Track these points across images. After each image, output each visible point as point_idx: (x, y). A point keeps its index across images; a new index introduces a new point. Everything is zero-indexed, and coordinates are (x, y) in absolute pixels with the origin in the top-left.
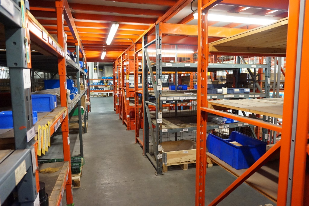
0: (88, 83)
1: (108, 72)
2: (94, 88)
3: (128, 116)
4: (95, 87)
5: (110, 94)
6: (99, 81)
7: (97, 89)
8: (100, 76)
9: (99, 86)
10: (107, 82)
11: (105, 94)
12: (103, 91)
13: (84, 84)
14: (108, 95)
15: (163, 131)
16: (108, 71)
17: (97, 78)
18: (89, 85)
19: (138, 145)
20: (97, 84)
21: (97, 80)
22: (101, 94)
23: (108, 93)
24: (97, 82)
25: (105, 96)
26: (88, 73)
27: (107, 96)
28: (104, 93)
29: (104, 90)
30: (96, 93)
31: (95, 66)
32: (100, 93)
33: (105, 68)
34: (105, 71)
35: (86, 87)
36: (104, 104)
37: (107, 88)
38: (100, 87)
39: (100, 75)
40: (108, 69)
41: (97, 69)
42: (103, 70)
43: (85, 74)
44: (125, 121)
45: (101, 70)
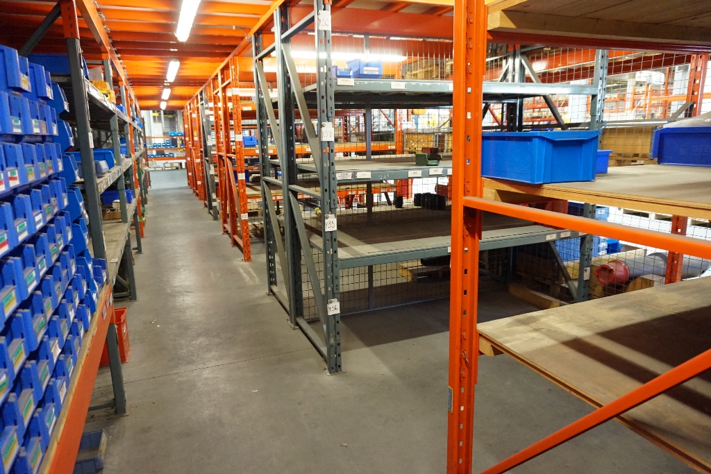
0: (145, 141)
2: (154, 153)
4: (157, 152)
7: (161, 154)
8: (168, 130)
11: (177, 165)
12: (173, 158)
13: (140, 143)
14: (183, 166)
17: (161, 134)
21: (162, 139)
22: (169, 165)
23: (183, 162)
24: (161, 142)
25: (177, 168)
26: (143, 128)
27: (181, 168)
28: (176, 163)
29: (175, 156)
30: (160, 163)
32: (167, 163)
35: (142, 148)
36: (173, 179)
37: (181, 154)
38: (167, 152)
39: (168, 126)
41: (160, 115)
42: (174, 115)
43: (140, 129)
44: (197, 191)
45: (170, 116)
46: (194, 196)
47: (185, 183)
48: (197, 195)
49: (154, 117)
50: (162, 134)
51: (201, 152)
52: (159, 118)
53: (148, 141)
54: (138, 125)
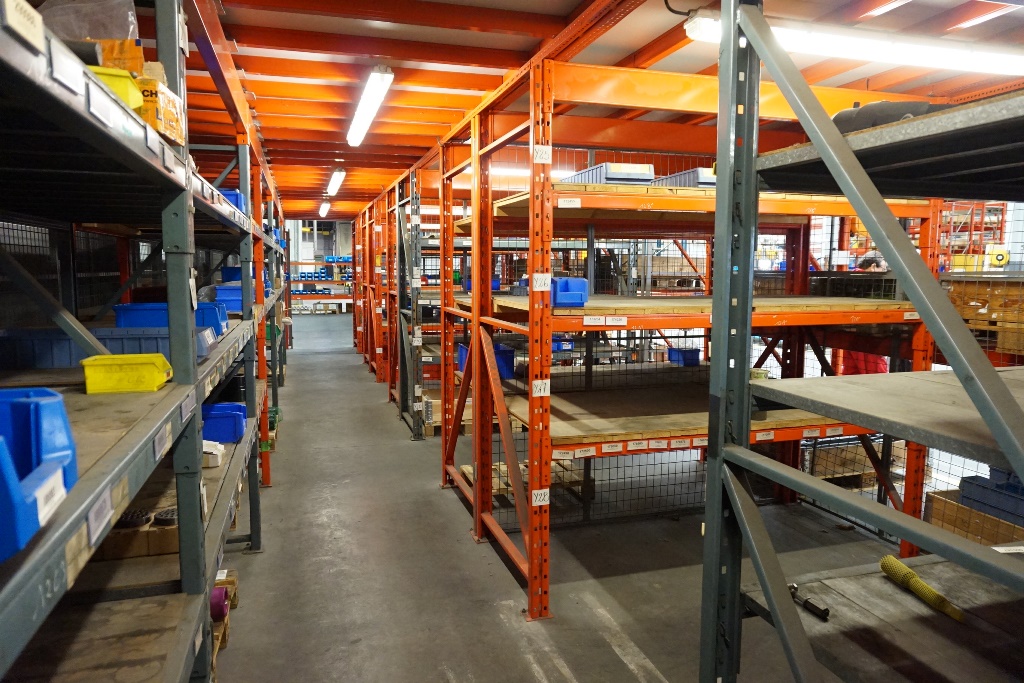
0: (288, 273)
2: (301, 287)
3: (379, 351)
4: (305, 286)
6: (318, 269)
7: (310, 290)
8: (322, 253)
9: (318, 282)
10: (342, 270)
11: (335, 307)
12: (329, 296)
13: (278, 275)
14: (344, 310)
15: (423, 359)
18: (288, 279)
19: (393, 404)
20: (311, 276)
21: (313, 266)
22: (322, 307)
23: (345, 302)
24: (312, 271)
25: (334, 312)
26: (287, 249)
28: (332, 304)
29: (332, 293)
30: (309, 304)
32: (319, 303)
35: (282, 284)
36: (328, 332)
37: (341, 290)
38: (319, 287)
39: (322, 247)
41: (312, 230)
42: (332, 231)
43: (282, 251)
44: (374, 364)
45: (326, 233)
46: (366, 373)
47: (348, 342)
48: (373, 370)
49: (304, 234)
50: (313, 257)
51: (393, 297)
52: (311, 234)
53: (292, 268)
54: (277, 242)
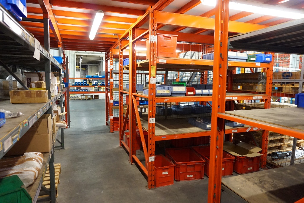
1: (91, 72)
2: (75, 88)
4: (77, 88)
5: (95, 96)
6: (82, 81)
9: (82, 86)
11: (90, 97)
12: (87, 92)
14: (94, 98)
16: (91, 70)
20: (80, 84)
21: (80, 80)
22: (84, 97)
24: (80, 82)
25: (89, 99)
27: (92, 99)
28: (89, 95)
29: (89, 91)
30: (79, 95)
31: (78, 64)
32: (83, 95)
33: (88, 67)
34: (89, 70)
37: (93, 89)
38: (83, 88)
39: (83, 74)
40: (91, 68)
42: (86, 68)
50: (80, 77)
